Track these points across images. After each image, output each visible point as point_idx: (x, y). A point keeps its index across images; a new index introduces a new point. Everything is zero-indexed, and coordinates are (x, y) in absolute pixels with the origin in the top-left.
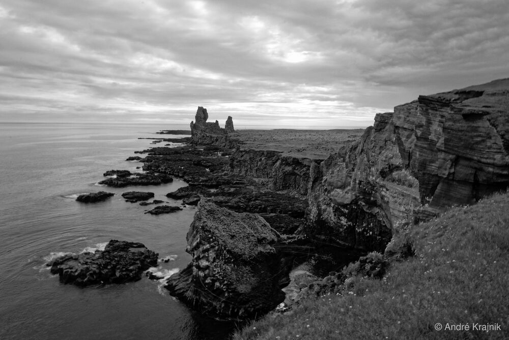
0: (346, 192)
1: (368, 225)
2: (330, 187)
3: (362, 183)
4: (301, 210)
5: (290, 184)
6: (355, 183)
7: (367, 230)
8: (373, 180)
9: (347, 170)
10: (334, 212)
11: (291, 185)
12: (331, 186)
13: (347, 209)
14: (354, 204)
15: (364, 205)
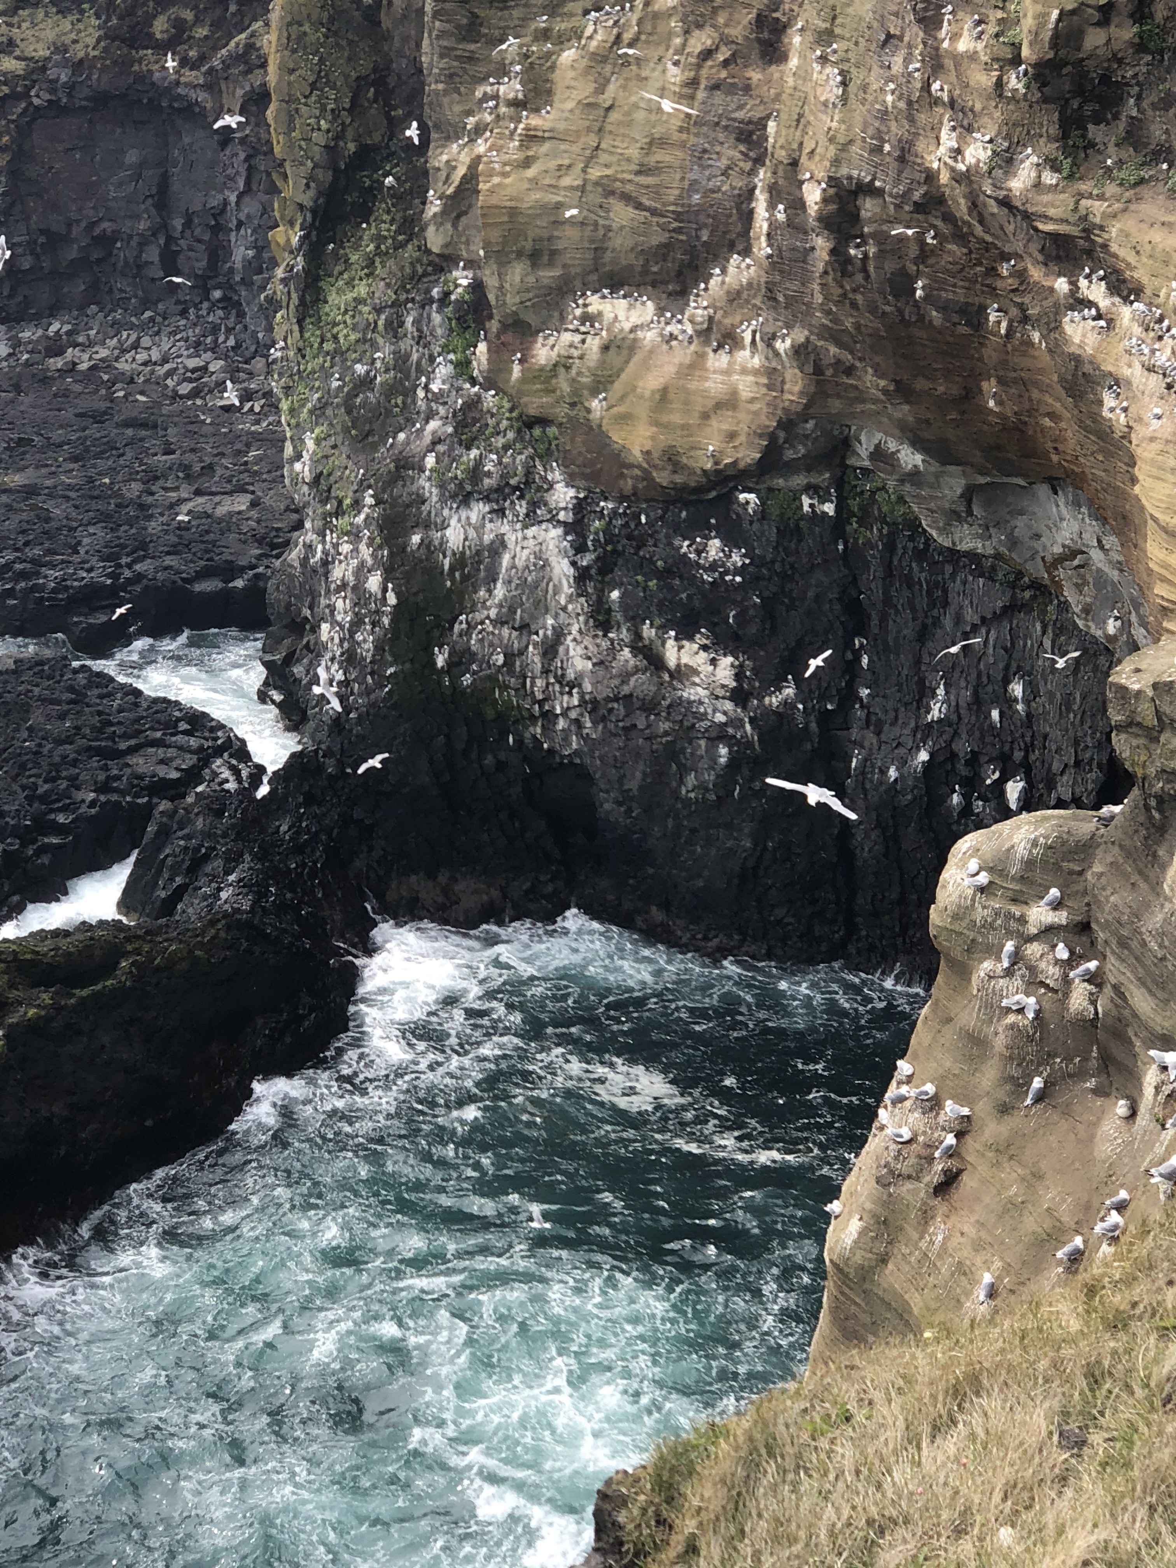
0: (704, 333)
1: (979, 705)
2: (517, 273)
3: (868, 207)
4: (230, 571)
5: (105, 241)
6: (797, 205)
7: (973, 760)
8: (963, 178)
9: (701, 40)
10: (582, 576)
11: (123, 252)
12: (535, 257)
13: (731, 540)
14: (810, 464)
15: (914, 476)
